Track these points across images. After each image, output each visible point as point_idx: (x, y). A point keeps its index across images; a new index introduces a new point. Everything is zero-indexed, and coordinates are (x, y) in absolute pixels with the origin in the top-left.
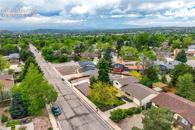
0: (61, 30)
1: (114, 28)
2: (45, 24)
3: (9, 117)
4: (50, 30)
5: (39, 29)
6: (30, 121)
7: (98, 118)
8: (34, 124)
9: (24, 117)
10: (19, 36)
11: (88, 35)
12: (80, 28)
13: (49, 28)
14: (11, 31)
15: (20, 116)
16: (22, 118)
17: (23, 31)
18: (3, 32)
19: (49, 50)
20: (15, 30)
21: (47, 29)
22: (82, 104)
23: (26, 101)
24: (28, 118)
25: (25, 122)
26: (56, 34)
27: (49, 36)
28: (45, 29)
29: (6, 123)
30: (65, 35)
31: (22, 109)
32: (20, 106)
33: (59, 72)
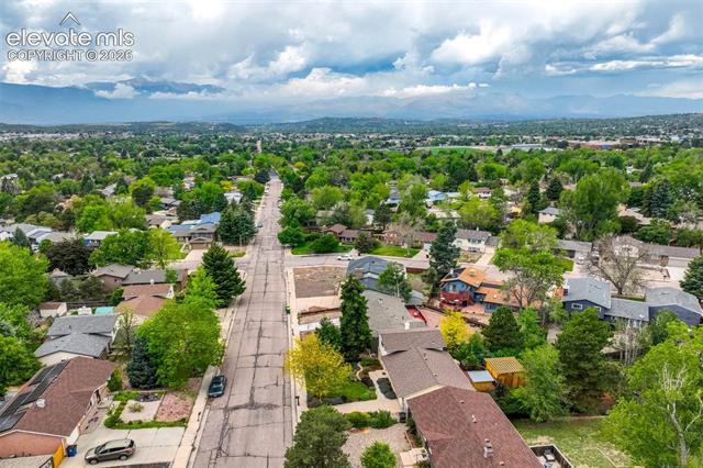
0: (390, 122)
1: (597, 112)
2: (344, 100)
3: (126, 382)
4: (356, 120)
5: (322, 119)
6: (158, 398)
7: (288, 419)
8: (161, 405)
9: (151, 388)
10: (259, 144)
11: (477, 144)
12: (459, 114)
13: (353, 116)
14: (242, 126)
15: (143, 384)
16: (146, 389)
17: (276, 125)
18: (221, 128)
19: (301, 208)
20: (254, 122)
21: (347, 119)
22: (281, 382)
23: (156, 356)
24: (157, 392)
25: (146, 398)
26: (371, 136)
27: (344, 143)
28: (342, 119)
29: (117, 393)
30: (397, 142)
31: (147, 370)
32: (144, 363)
33: (296, 283)
